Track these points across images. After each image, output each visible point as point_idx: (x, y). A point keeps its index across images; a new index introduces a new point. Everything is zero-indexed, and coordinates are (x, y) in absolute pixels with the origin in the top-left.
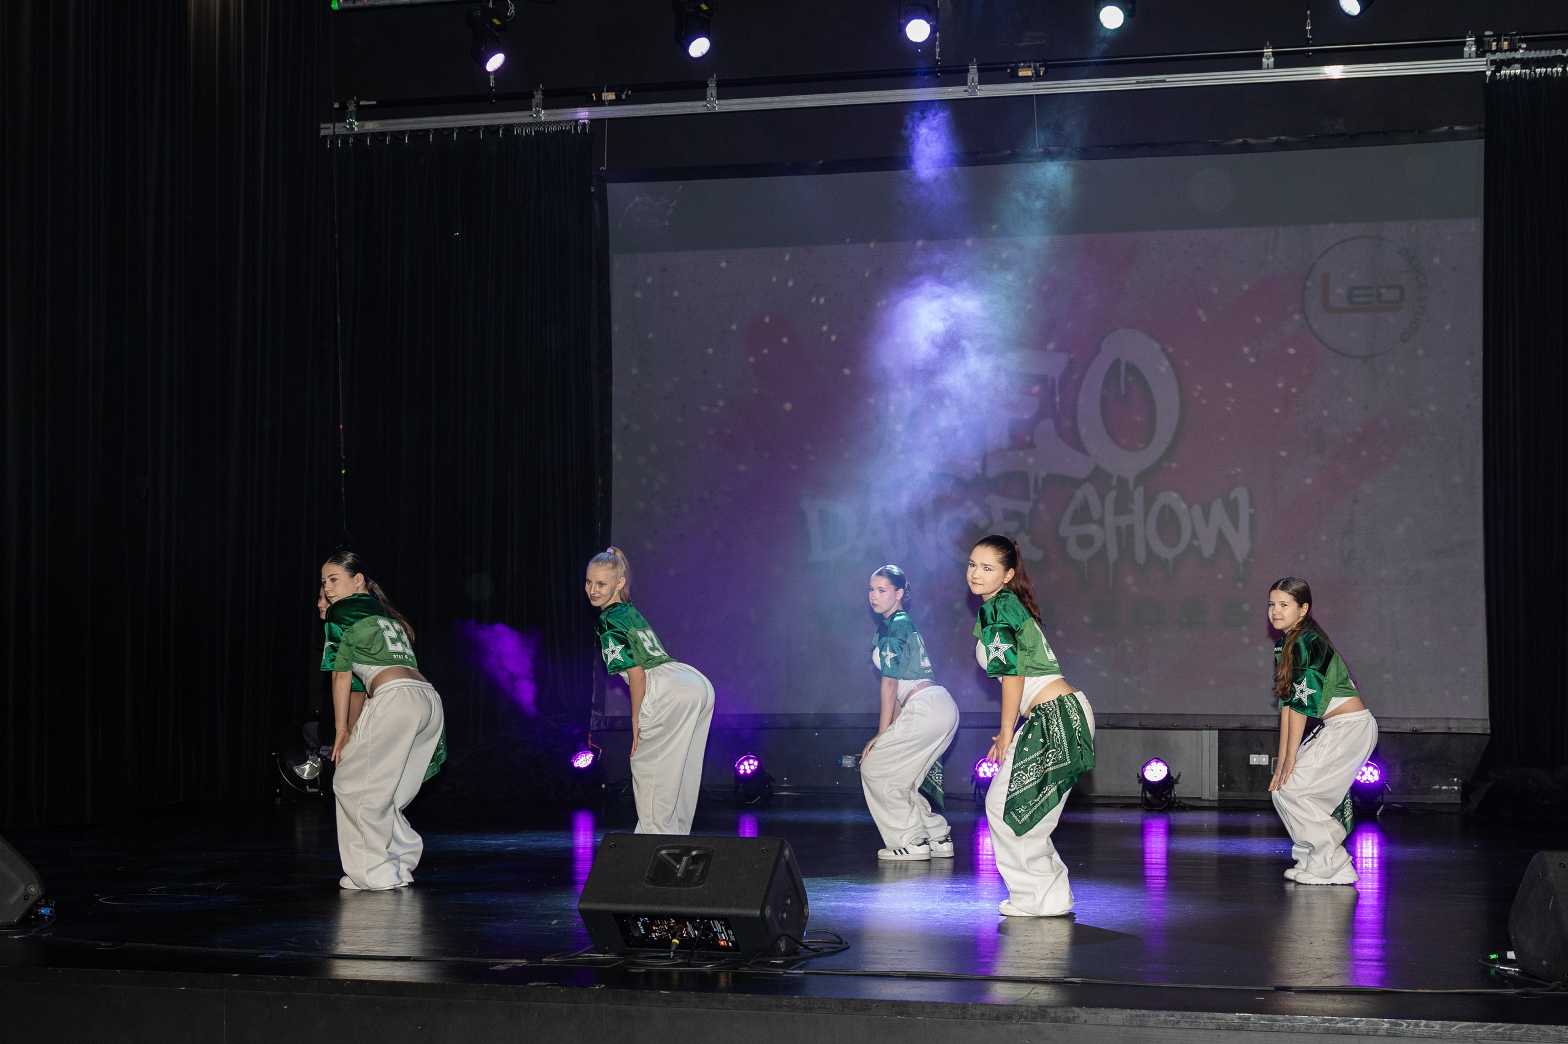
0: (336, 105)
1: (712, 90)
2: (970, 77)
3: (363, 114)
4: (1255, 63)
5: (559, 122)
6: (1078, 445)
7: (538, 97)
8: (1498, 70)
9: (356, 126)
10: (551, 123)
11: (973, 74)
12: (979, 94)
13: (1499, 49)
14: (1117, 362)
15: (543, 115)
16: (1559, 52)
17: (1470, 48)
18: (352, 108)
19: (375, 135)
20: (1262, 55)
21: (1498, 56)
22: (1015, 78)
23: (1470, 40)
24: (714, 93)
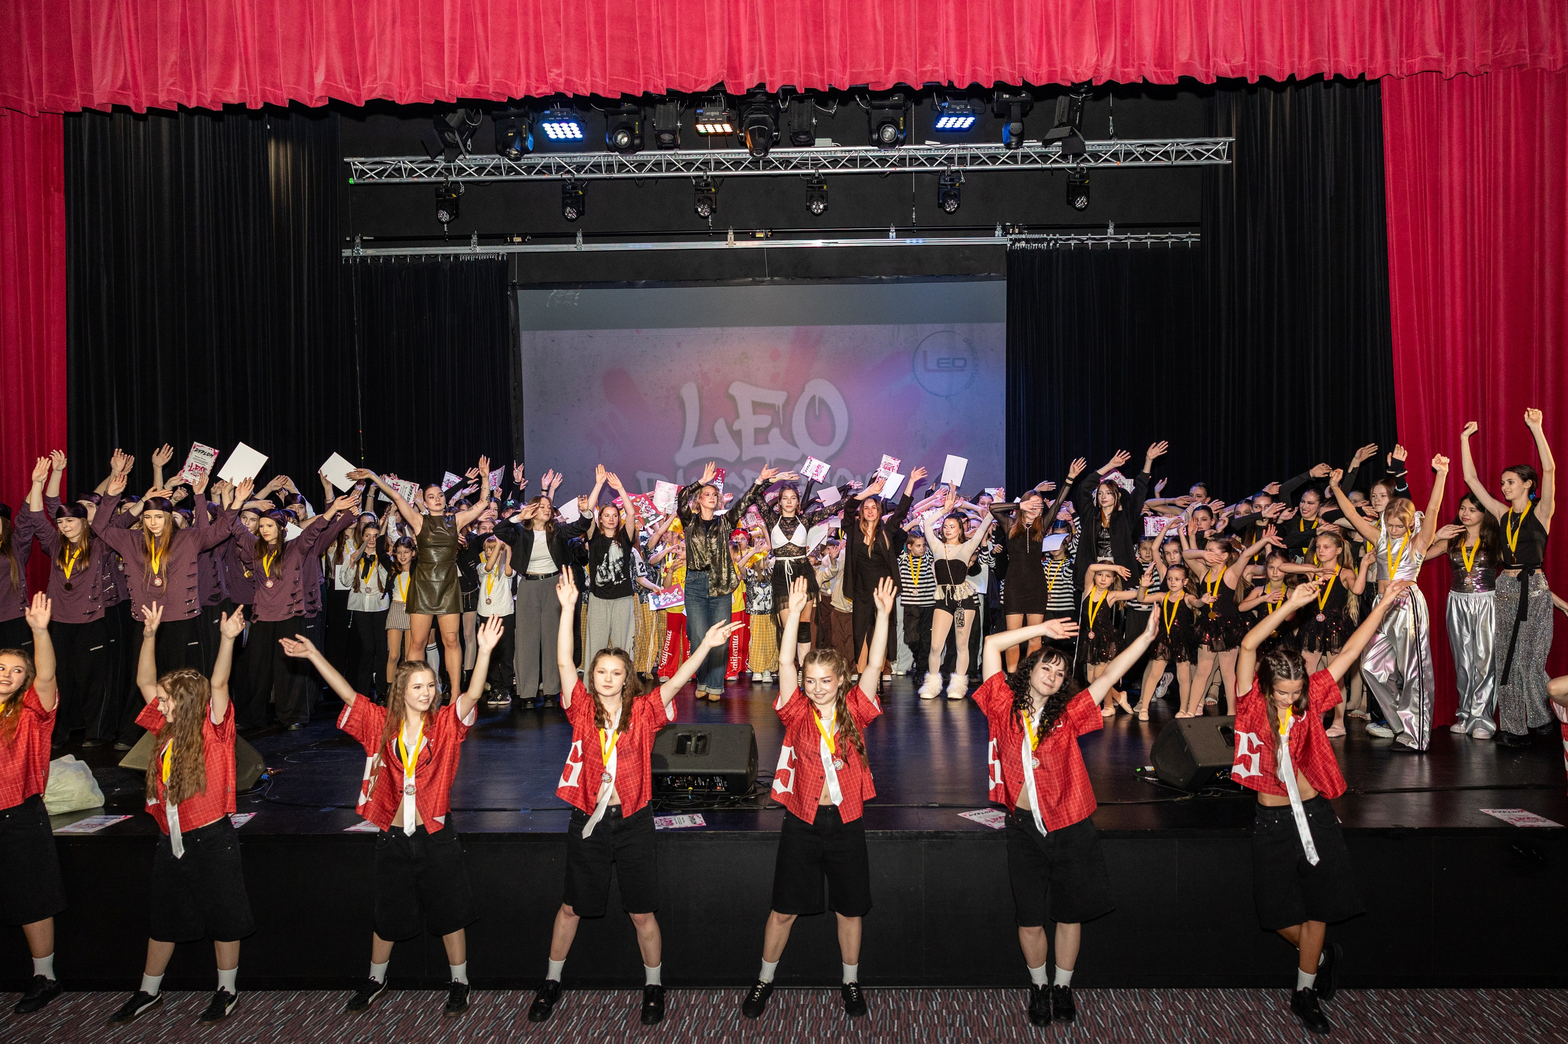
0: (348, 239)
1: (579, 239)
2: (729, 237)
3: (365, 244)
4: (885, 234)
5: (487, 254)
6: (794, 443)
7: (475, 239)
8: (1014, 244)
9: (362, 252)
10: (482, 254)
11: (731, 235)
12: (735, 247)
13: (1013, 233)
14: (813, 398)
15: (479, 249)
16: (1045, 236)
17: (999, 232)
18: (358, 241)
19: (373, 257)
20: (889, 231)
21: (1013, 237)
22: (754, 238)
23: (999, 228)
24: (581, 240)
